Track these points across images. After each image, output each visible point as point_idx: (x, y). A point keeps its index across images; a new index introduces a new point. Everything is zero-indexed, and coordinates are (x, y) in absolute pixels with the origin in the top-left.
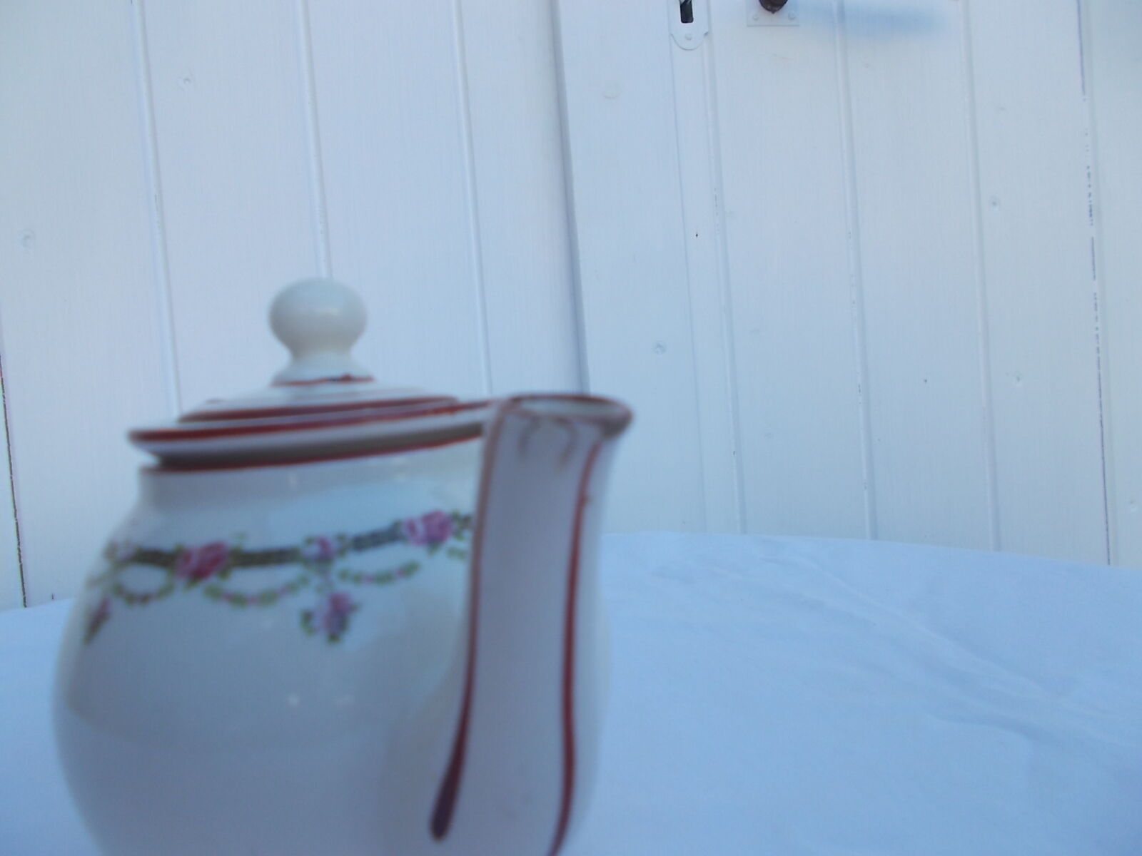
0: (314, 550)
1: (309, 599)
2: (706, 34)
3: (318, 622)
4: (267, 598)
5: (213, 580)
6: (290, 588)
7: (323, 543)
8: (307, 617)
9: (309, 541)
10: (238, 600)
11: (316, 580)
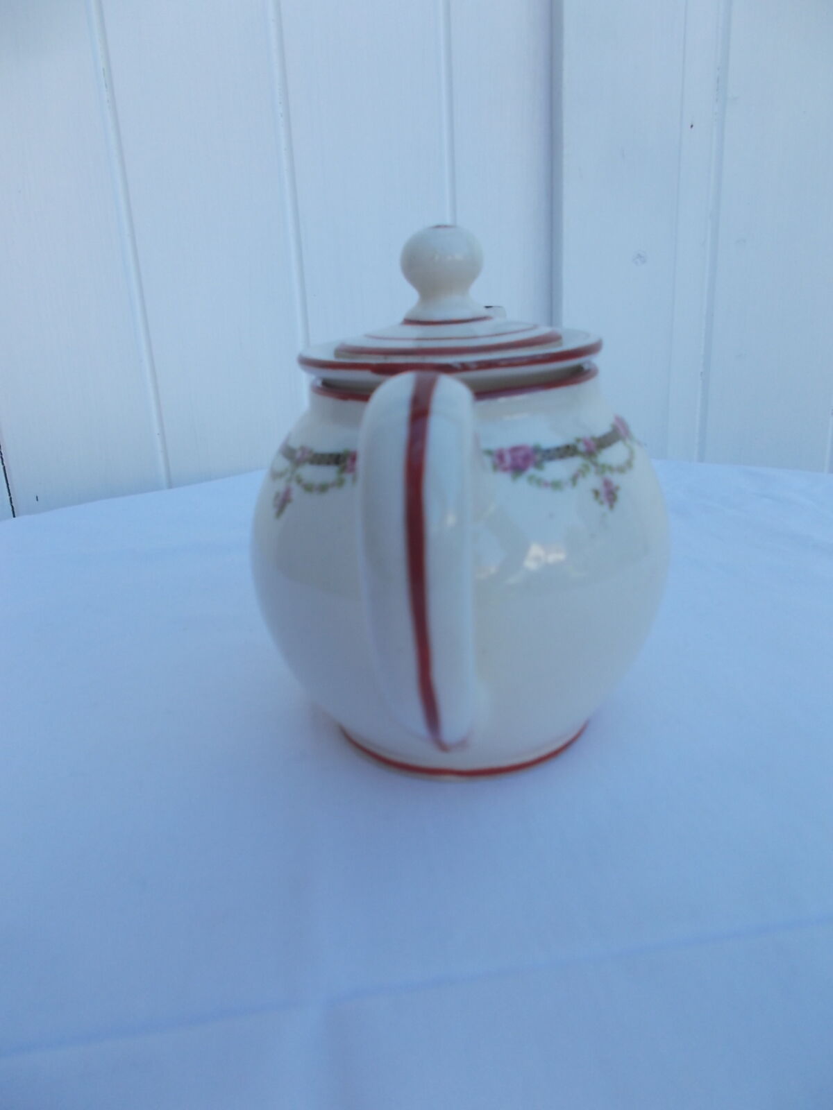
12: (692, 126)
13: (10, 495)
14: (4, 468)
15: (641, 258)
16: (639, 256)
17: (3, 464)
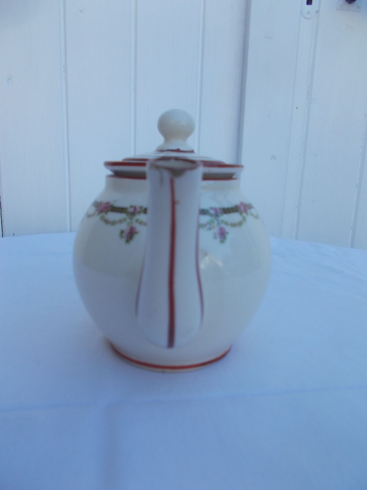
0: (131, 210)
1: (124, 226)
2: (317, 12)
3: (124, 235)
4: (113, 223)
5: (103, 214)
6: (121, 221)
7: (135, 208)
8: (122, 232)
9: (131, 207)
10: (107, 222)
11: (128, 221)
12: (297, 108)
13: (2, 232)
14: (2, 220)
15: (274, 157)
16: (273, 157)
17: (1, 218)
